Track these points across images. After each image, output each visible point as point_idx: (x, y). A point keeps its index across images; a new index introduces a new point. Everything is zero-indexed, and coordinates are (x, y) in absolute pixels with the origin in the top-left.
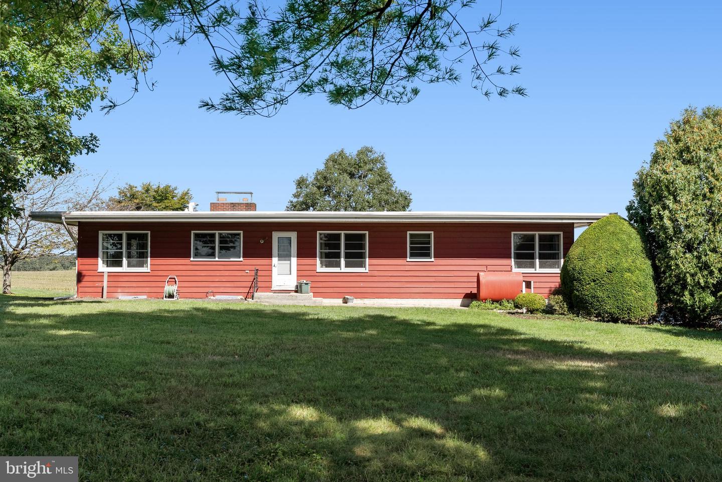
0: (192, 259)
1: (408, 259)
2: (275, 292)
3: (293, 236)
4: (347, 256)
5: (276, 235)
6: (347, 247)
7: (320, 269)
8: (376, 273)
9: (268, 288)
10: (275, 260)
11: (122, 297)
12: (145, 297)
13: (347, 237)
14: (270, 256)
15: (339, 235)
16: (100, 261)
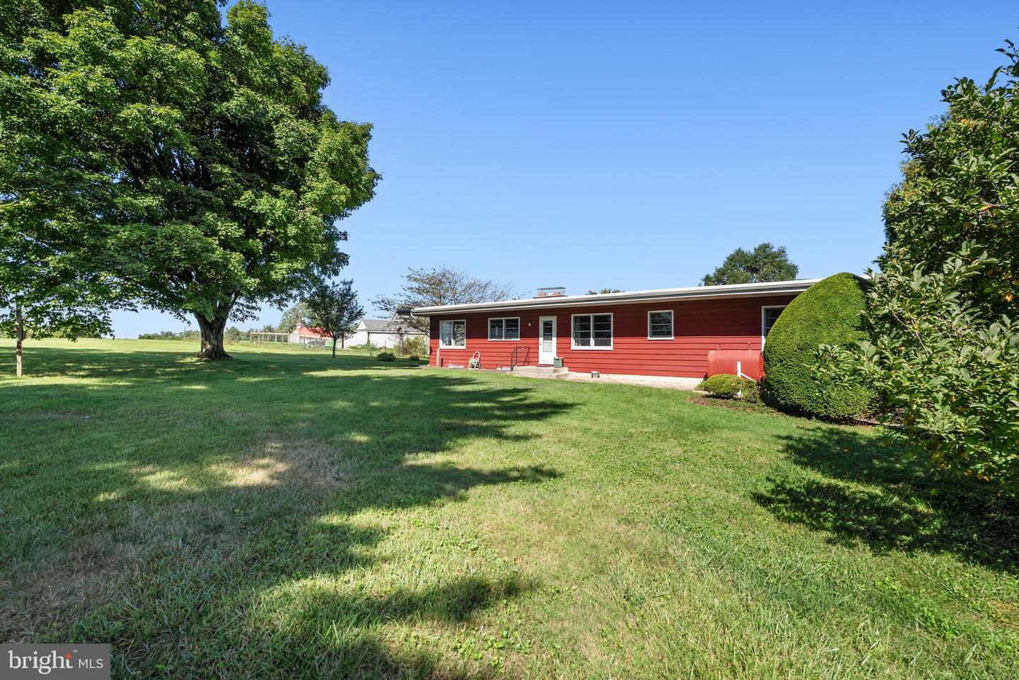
0: (489, 340)
1: (649, 338)
2: (541, 366)
3: (554, 319)
4: (597, 335)
5: (542, 320)
6: (596, 327)
7: (574, 347)
8: (620, 351)
9: (536, 363)
10: (541, 339)
11: (451, 366)
12: (463, 367)
13: (596, 318)
14: (537, 336)
15: (589, 317)
16: (441, 341)
